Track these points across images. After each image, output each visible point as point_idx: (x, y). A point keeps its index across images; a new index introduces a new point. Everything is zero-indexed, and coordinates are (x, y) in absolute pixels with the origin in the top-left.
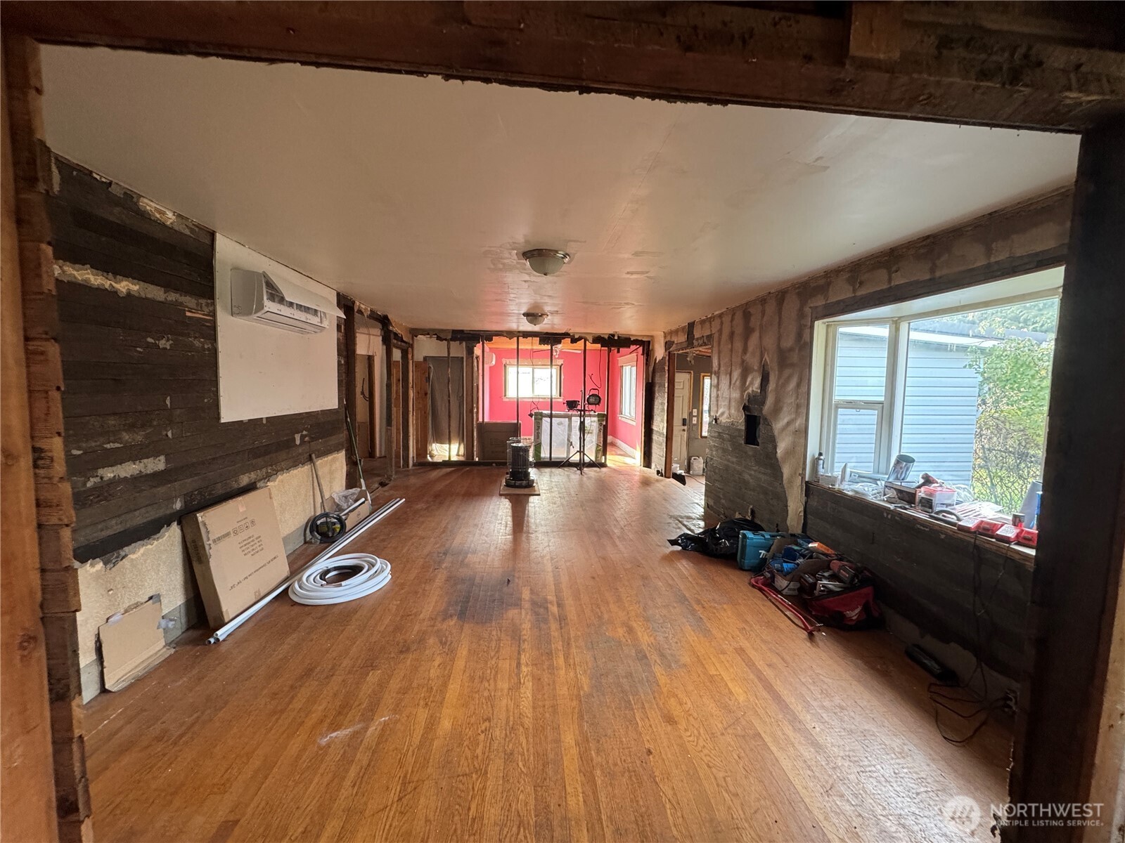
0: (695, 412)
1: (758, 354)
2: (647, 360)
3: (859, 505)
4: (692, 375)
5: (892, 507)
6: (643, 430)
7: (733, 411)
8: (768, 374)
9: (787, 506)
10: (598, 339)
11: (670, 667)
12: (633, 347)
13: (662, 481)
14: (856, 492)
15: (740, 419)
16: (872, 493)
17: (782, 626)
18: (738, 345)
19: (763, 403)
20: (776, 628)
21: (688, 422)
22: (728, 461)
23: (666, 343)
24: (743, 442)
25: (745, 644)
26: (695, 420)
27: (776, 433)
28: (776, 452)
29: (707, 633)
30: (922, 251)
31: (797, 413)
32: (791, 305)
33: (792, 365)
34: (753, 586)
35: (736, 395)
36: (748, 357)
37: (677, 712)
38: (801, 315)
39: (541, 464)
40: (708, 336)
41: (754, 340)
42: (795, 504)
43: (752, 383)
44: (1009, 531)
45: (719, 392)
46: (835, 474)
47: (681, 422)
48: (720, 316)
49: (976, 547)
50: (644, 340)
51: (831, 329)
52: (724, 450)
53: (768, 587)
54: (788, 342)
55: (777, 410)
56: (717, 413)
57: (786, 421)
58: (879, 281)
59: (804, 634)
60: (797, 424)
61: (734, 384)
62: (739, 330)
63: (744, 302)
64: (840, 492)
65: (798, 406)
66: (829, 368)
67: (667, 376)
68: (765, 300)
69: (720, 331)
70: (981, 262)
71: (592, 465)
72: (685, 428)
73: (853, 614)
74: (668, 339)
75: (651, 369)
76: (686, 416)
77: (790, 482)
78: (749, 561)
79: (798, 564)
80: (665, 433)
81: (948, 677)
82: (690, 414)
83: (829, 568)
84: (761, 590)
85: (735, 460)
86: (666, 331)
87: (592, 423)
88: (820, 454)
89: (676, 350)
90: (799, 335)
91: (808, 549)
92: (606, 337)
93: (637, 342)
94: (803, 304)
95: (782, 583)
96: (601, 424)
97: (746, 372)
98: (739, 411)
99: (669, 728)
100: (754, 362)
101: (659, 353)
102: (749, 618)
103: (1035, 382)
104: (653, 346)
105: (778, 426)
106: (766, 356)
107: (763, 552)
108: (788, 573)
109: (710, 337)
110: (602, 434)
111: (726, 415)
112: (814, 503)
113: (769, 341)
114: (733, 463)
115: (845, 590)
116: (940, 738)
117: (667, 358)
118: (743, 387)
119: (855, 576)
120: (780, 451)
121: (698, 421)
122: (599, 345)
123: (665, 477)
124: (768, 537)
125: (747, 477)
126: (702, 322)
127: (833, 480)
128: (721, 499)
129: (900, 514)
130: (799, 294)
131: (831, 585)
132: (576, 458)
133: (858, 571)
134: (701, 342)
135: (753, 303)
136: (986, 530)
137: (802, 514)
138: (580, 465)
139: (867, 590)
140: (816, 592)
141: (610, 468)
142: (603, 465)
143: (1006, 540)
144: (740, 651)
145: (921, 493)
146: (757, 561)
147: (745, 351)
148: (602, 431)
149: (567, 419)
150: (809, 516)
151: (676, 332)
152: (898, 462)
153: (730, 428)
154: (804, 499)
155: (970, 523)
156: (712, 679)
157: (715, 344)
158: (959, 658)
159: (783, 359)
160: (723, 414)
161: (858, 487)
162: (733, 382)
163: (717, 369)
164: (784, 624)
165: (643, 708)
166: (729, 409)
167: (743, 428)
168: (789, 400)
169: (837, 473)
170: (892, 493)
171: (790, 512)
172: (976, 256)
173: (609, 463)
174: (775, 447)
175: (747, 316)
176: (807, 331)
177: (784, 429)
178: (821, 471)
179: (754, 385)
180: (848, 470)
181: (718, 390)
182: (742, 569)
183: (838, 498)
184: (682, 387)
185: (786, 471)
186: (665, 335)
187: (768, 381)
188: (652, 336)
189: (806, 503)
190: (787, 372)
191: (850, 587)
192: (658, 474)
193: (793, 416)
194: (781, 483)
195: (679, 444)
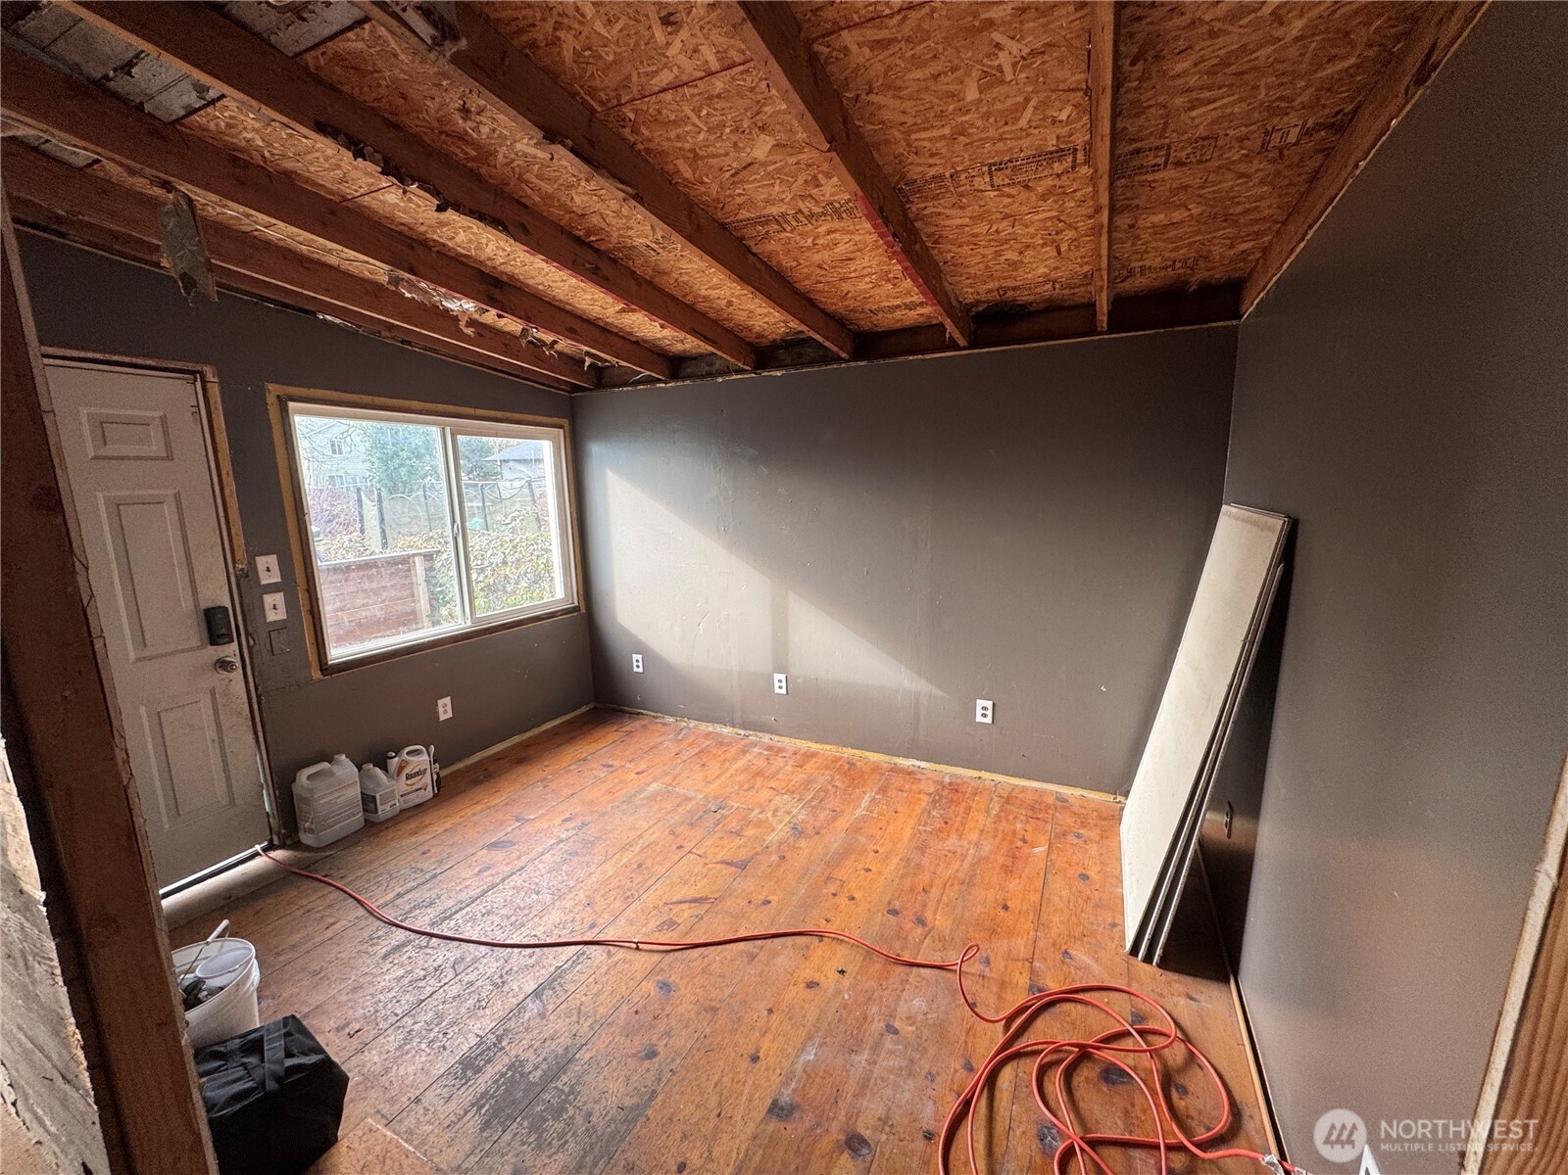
0: (269, 569)
4: (215, 390)
21: (235, 620)
26: (275, 608)
47: (192, 632)
72: (231, 651)
76: (218, 594)
82: (245, 582)
121: (291, 605)
184: (156, 447)
195: (211, 733)
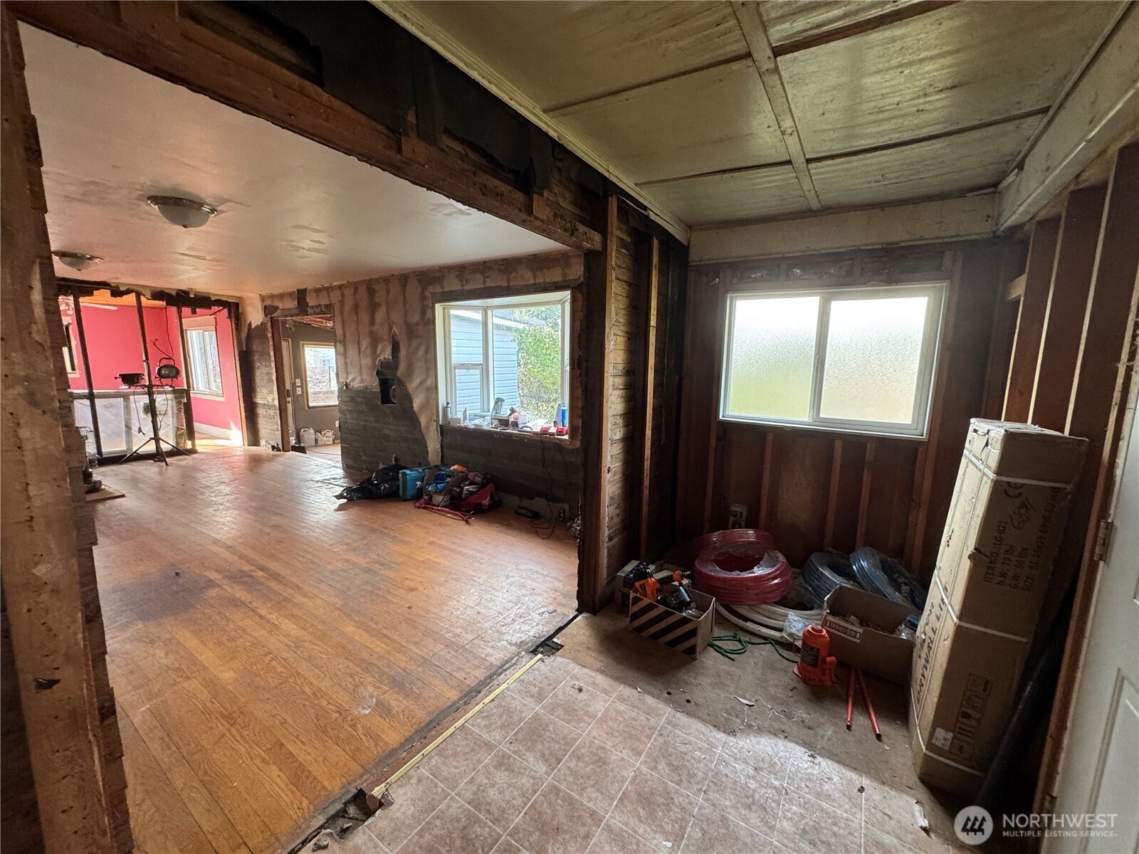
0: (298, 382)
1: (386, 327)
2: (237, 325)
3: (478, 434)
4: (290, 343)
5: (498, 430)
6: (242, 405)
7: (365, 376)
8: (398, 343)
9: (426, 447)
10: (158, 295)
11: (392, 567)
12: (215, 309)
13: (278, 456)
14: (476, 425)
15: (375, 384)
16: (486, 424)
17: (449, 523)
18: (364, 317)
19: (397, 368)
20: (446, 525)
21: (291, 393)
22: (366, 421)
23: (265, 307)
24: (379, 403)
25: (432, 539)
26: (299, 391)
27: (411, 391)
28: (413, 407)
29: (404, 542)
30: (502, 267)
31: (428, 375)
32: (414, 289)
33: (419, 337)
34: (418, 507)
35: (367, 361)
36: (375, 328)
37: (412, 584)
38: (423, 298)
39: (105, 461)
40: (326, 306)
41: (380, 314)
42: (433, 444)
43: (383, 351)
44: (553, 430)
45: (347, 360)
46: (459, 416)
48: (340, 287)
49: (542, 442)
50: (229, 300)
51: (446, 311)
52: (359, 412)
53: (429, 505)
54: (415, 318)
55: (410, 372)
56: (347, 378)
57: (418, 381)
58: (477, 282)
59: (464, 522)
60: (428, 383)
61: (364, 352)
62: (364, 303)
63: (368, 278)
64: (465, 427)
65: (428, 369)
66: (447, 339)
67: (271, 343)
68: (389, 280)
69: (342, 302)
70: (531, 282)
71: (176, 452)
72: (290, 399)
73: (486, 502)
74: (268, 303)
75: (244, 335)
76: (288, 387)
77: (428, 427)
78: (410, 493)
79: (448, 483)
80: (277, 405)
81: (535, 516)
82: (294, 384)
83: (467, 479)
84: (424, 508)
85: (372, 419)
86: (264, 293)
87: (164, 401)
88: (448, 403)
89: (282, 316)
90: (423, 313)
91: (450, 471)
92: (174, 293)
93: (219, 303)
94: (424, 289)
95: (438, 499)
96: (179, 403)
97: (375, 340)
98: (372, 375)
99: (414, 593)
100: (383, 332)
101: (255, 316)
102: (427, 525)
103: (544, 351)
104: (242, 307)
105: (412, 385)
106: (394, 328)
107: (419, 483)
108: (442, 490)
109: (329, 307)
110: (183, 414)
111: (357, 381)
112: (447, 440)
113: (396, 316)
114: (371, 422)
115: (479, 489)
116: (540, 540)
117: (269, 324)
118: (374, 355)
119: (484, 478)
120: (416, 405)
121: (302, 390)
122: (164, 303)
123: (284, 451)
124: (420, 470)
125: (386, 431)
126: (318, 291)
127: (458, 420)
128: (361, 456)
129: (503, 433)
130: (419, 280)
131: (471, 488)
132: (151, 448)
133: (485, 475)
134: (318, 310)
135: (377, 280)
136: (545, 432)
137: (440, 450)
138: (158, 456)
139: (491, 485)
140: (463, 496)
141: (201, 453)
142: (192, 451)
143: (552, 434)
144: (432, 543)
145: (511, 419)
146: (416, 491)
147: (372, 322)
148: (183, 410)
149: (121, 400)
150: (445, 450)
151: (281, 296)
152: (496, 403)
153: (364, 392)
154: (440, 438)
155: (538, 430)
156: (423, 562)
157: (337, 313)
158: (539, 504)
159: (411, 332)
160: (354, 380)
161: (477, 422)
162: (362, 350)
163: (342, 338)
164: (449, 521)
165: (390, 592)
166: (361, 375)
167: (379, 390)
168: (419, 365)
169: (460, 415)
170: (496, 422)
171: (430, 449)
172: (528, 277)
173: (198, 448)
174: (411, 403)
175: (371, 292)
176: (429, 311)
177: (417, 388)
178: (450, 416)
179: (386, 354)
180: (468, 412)
181: (345, 358)
182: (405, 500)
183: (465, 432)
185: (423, 420)
186: (263, 299)
187: (399, 349)
188: (239, 298)
189: (442, 441)
190: (415, 342)
191: (482, 486)
192: (273, 450)
193: (424, 377)
194: (420, 431)
